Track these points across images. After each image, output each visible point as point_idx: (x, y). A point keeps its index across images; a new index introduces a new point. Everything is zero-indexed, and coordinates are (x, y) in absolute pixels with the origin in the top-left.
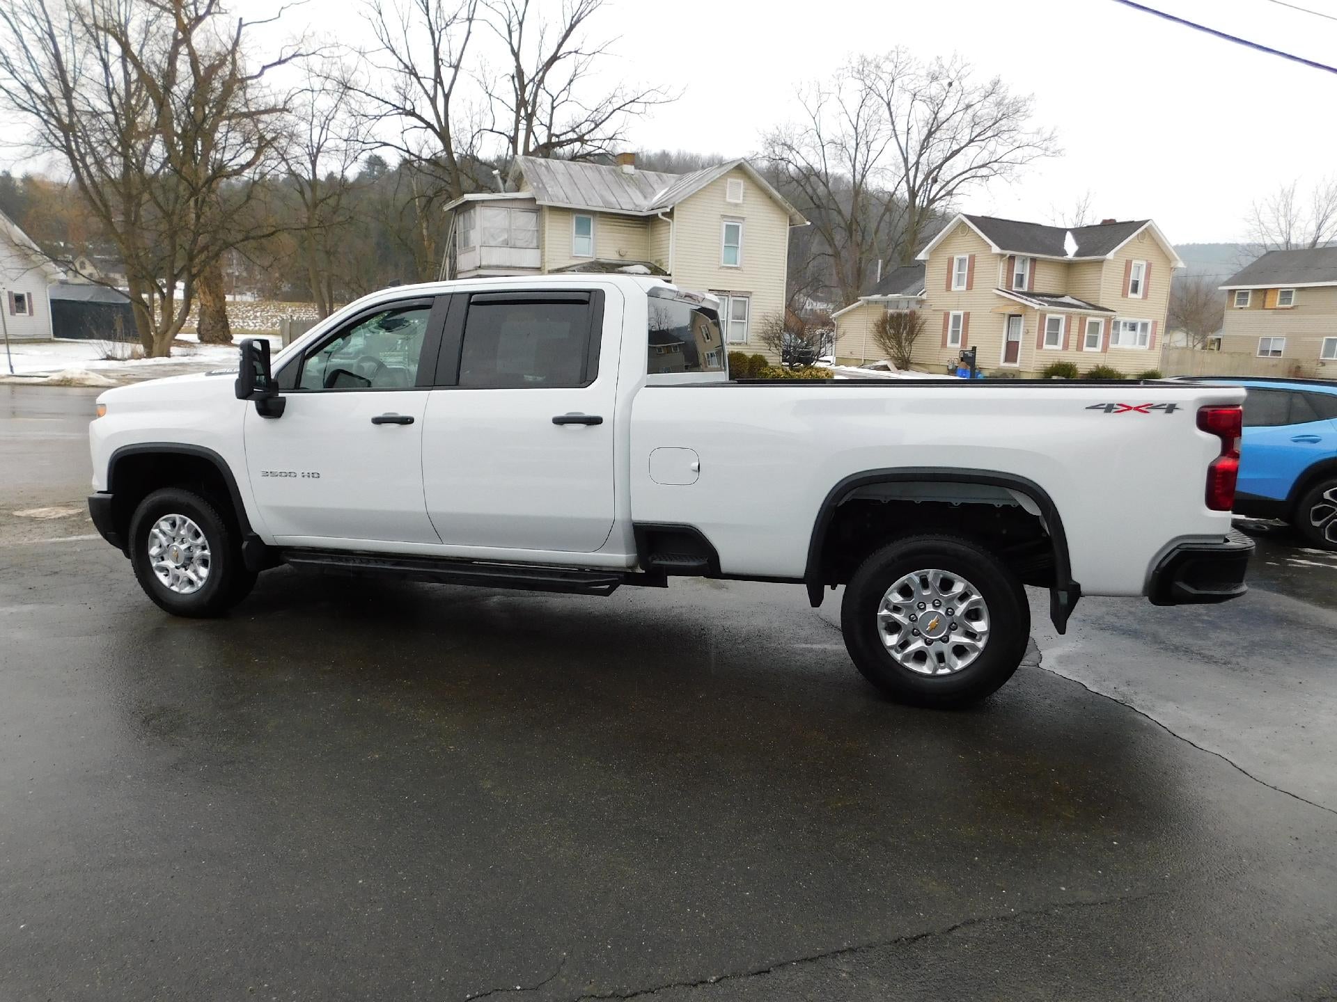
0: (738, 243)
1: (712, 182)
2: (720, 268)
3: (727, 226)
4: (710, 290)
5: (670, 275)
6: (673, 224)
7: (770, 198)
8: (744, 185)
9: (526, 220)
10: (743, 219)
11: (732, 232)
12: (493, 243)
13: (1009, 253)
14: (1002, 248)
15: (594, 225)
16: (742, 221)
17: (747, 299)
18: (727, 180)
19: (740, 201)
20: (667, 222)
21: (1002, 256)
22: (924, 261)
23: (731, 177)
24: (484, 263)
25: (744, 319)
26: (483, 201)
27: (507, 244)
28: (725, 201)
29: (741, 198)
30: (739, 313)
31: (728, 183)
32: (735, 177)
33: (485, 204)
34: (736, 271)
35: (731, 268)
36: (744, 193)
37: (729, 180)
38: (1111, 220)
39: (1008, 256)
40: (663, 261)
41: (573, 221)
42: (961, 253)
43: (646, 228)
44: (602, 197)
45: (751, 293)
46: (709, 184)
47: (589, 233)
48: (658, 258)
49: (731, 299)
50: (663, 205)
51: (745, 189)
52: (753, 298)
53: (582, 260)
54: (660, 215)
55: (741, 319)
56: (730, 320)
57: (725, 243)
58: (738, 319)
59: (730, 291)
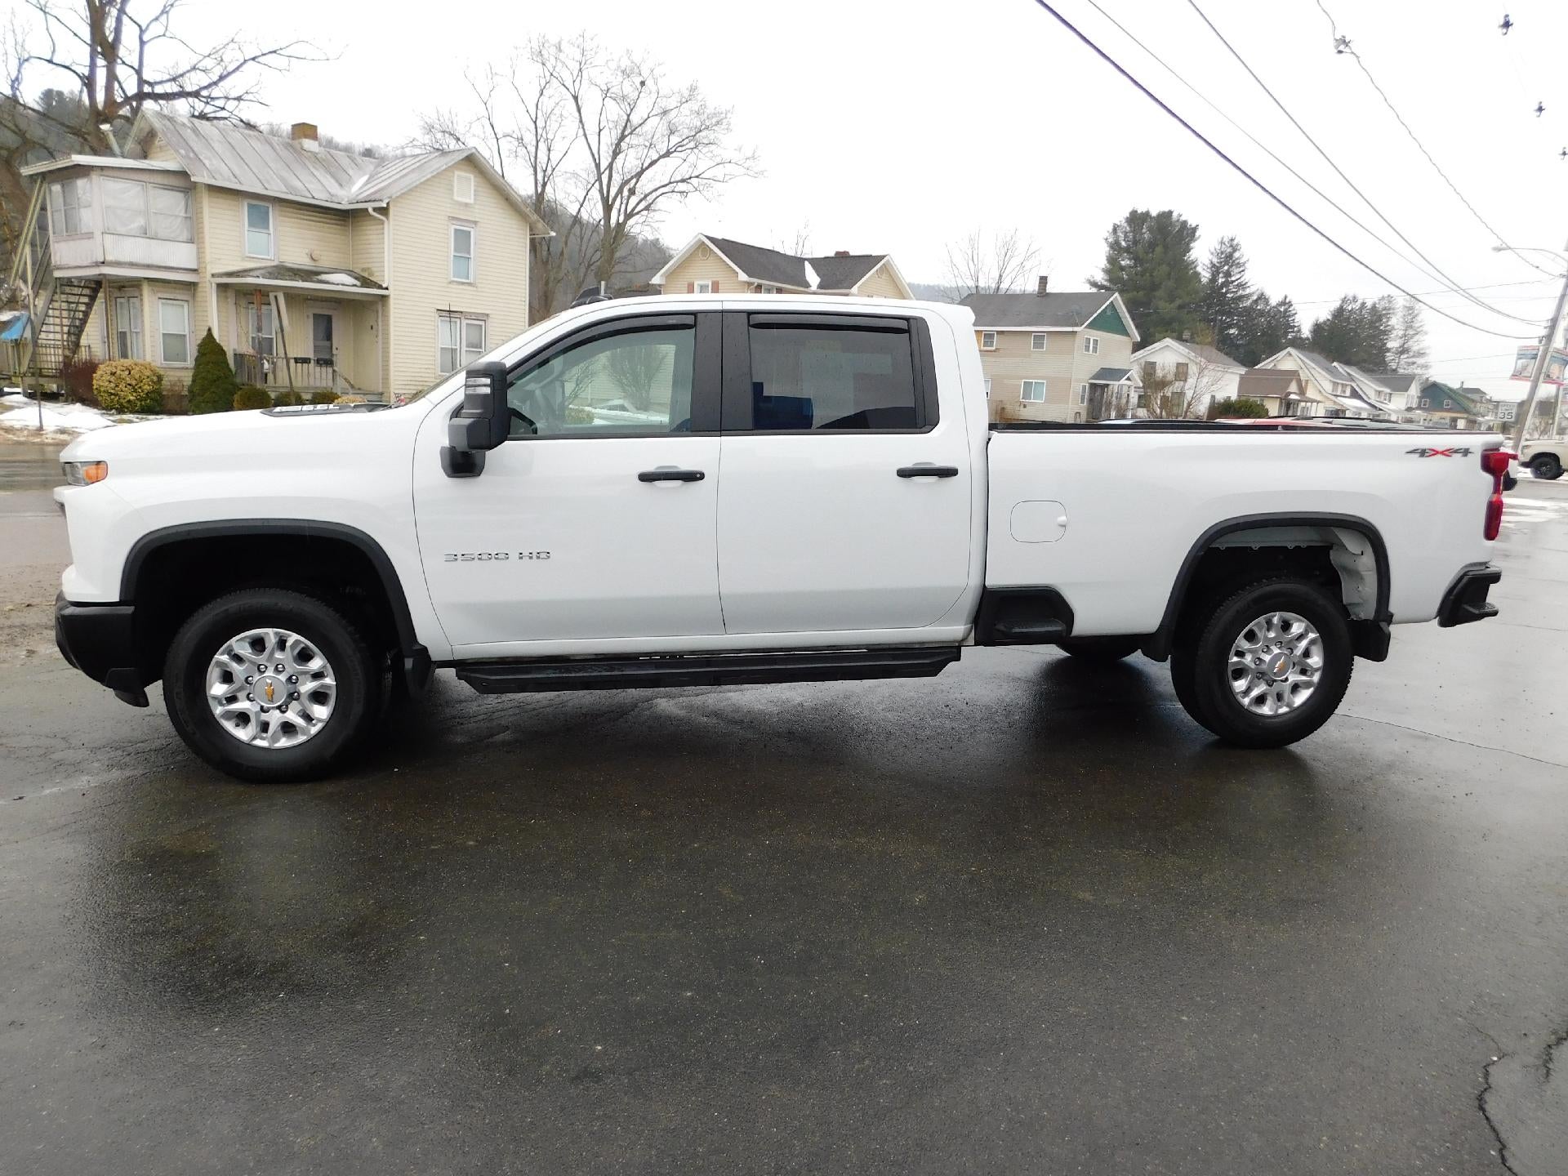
0: (469, 253)
1: (438, 173)
2: (450, 283)
3: (456, 230)
4: (438, 310)
5: (387, 289)
6: (389, 223)
7: (507, 199)
8: (475, 181)
9: (171, 202)
10: (475, 223)
11: (463, 239)
12: (122, 230)
13: (756, 281)
14: (750, 276)
15: (273, 215)
16: (474, 226)
17: (482, 323)
18: (454, 173)
19: (472, 201)
20: (382, 220)
21: (750, 284)
22: (660, 285)
23: (460, 170)
24: (109, 258)
25: (481, 347)
26: (102, 168)
27: (145, 233)
28: (452, 199)
29: (472, 197)
30: (475, 341)
31: (456, 177)
32: (465, 171)
33: (105, 173)
34: (470, 288)
35: (463, 283)
36: (475, 191)
37: (457, 173)
38: (844, 252)
39: (756, 284)
40: (374, 269)
41: (244, 207)
42: (702, 279)
43: (345, 226)
44: (283, 180)
45: (487, 315)
46: (433, 177)
47: (267, 228)
48: (366, 266)
49: (465, 322)
50: (373, 198)
51: (475, 186)
52: (490, 321)
53: (261, 262)
54: (370, 210)
55: (476, 347)
56: (464, 348)
57: (455, 250)
58: (473, 347)
59: (462, 312)
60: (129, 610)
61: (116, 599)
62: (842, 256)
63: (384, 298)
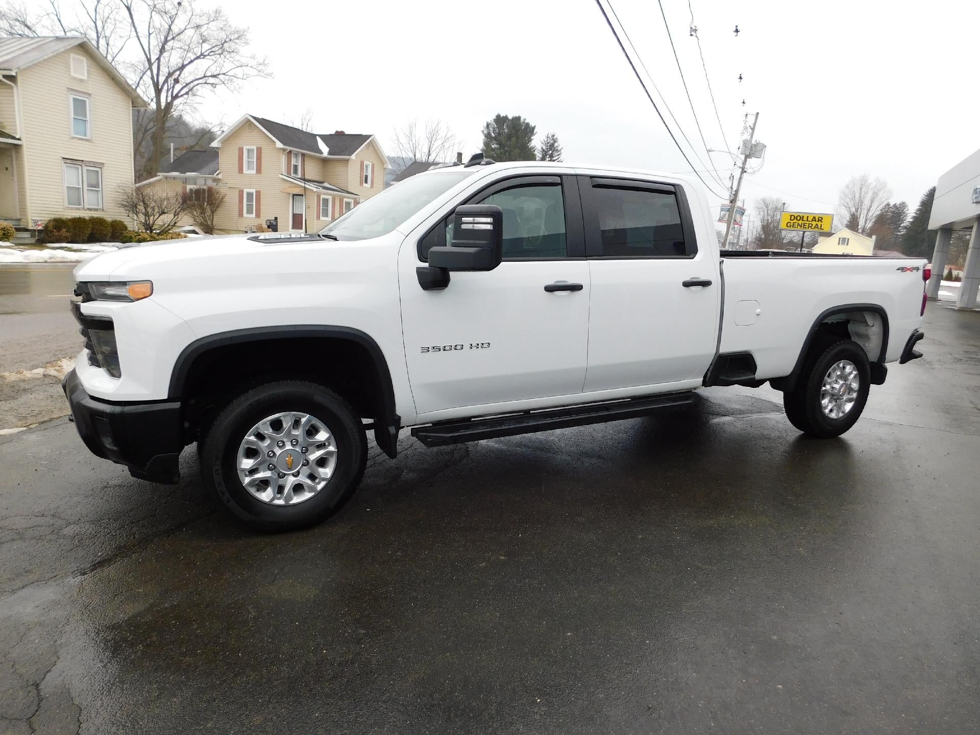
0: (85, 116)
1: (57, 54)
2: (72, 138)
3: (74, 99)
4: (63, 158)
5: (19, 139)
6: (17, 89)
7: (113, 79)
8: (87, 63)
10: (90, 95)
11: (80, 107)
13: (289, 148)
14: (284, 144)
16: (88, 97)
17: (99, 170)
18: (69, 54)
19: (85, 78)
20: (10, 85)
21: (284, 150)
22: (218, 148)
23: (75, 53)
25: (98, 187)
28: (69, 75)
29: (86, 74)
30: (94, 182)
31: (71, 57)
32: (78, 54)
34: (87, 143)
35: (82, 139)
36: (88, 70)
37: (72, 55)
38: (342, 132)
39: (288, 150)
40: (6, 124)
42: (250, 145)
45: (103, 164)
46: (54, 56)
49: (85, 168)
51: (87, 66)
52: (105, 169)
54: (1, 77)
55: (95, 187)
56: (86, 188)
57: (75, 114)
58: (92, 187)
59: (83, 161)
60: (177, 405)
61: (165, 397)
62: (340, 134)
63: (17, 147)
